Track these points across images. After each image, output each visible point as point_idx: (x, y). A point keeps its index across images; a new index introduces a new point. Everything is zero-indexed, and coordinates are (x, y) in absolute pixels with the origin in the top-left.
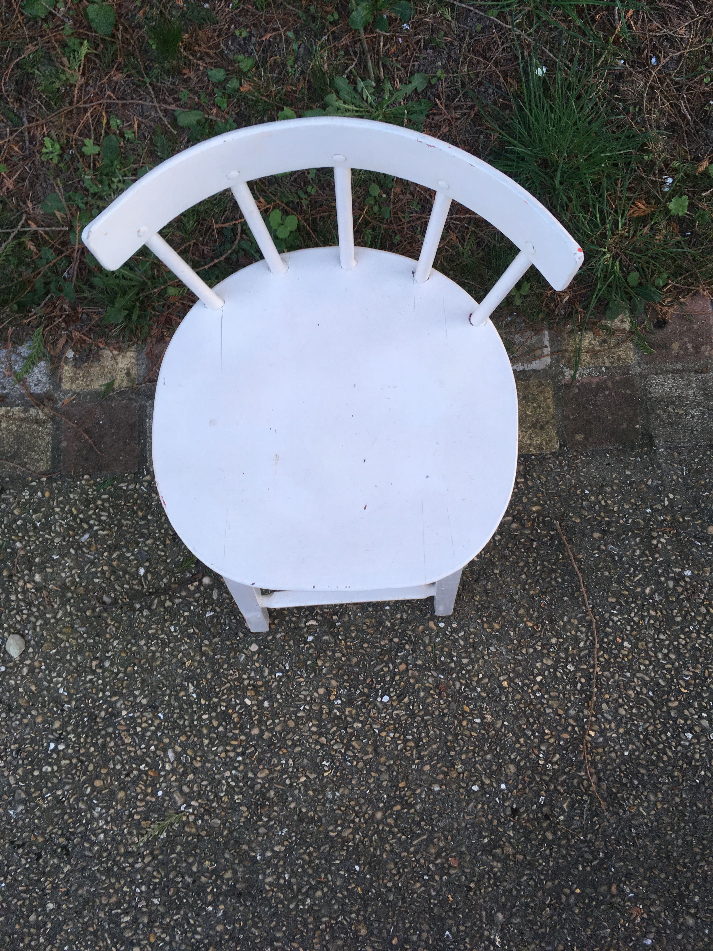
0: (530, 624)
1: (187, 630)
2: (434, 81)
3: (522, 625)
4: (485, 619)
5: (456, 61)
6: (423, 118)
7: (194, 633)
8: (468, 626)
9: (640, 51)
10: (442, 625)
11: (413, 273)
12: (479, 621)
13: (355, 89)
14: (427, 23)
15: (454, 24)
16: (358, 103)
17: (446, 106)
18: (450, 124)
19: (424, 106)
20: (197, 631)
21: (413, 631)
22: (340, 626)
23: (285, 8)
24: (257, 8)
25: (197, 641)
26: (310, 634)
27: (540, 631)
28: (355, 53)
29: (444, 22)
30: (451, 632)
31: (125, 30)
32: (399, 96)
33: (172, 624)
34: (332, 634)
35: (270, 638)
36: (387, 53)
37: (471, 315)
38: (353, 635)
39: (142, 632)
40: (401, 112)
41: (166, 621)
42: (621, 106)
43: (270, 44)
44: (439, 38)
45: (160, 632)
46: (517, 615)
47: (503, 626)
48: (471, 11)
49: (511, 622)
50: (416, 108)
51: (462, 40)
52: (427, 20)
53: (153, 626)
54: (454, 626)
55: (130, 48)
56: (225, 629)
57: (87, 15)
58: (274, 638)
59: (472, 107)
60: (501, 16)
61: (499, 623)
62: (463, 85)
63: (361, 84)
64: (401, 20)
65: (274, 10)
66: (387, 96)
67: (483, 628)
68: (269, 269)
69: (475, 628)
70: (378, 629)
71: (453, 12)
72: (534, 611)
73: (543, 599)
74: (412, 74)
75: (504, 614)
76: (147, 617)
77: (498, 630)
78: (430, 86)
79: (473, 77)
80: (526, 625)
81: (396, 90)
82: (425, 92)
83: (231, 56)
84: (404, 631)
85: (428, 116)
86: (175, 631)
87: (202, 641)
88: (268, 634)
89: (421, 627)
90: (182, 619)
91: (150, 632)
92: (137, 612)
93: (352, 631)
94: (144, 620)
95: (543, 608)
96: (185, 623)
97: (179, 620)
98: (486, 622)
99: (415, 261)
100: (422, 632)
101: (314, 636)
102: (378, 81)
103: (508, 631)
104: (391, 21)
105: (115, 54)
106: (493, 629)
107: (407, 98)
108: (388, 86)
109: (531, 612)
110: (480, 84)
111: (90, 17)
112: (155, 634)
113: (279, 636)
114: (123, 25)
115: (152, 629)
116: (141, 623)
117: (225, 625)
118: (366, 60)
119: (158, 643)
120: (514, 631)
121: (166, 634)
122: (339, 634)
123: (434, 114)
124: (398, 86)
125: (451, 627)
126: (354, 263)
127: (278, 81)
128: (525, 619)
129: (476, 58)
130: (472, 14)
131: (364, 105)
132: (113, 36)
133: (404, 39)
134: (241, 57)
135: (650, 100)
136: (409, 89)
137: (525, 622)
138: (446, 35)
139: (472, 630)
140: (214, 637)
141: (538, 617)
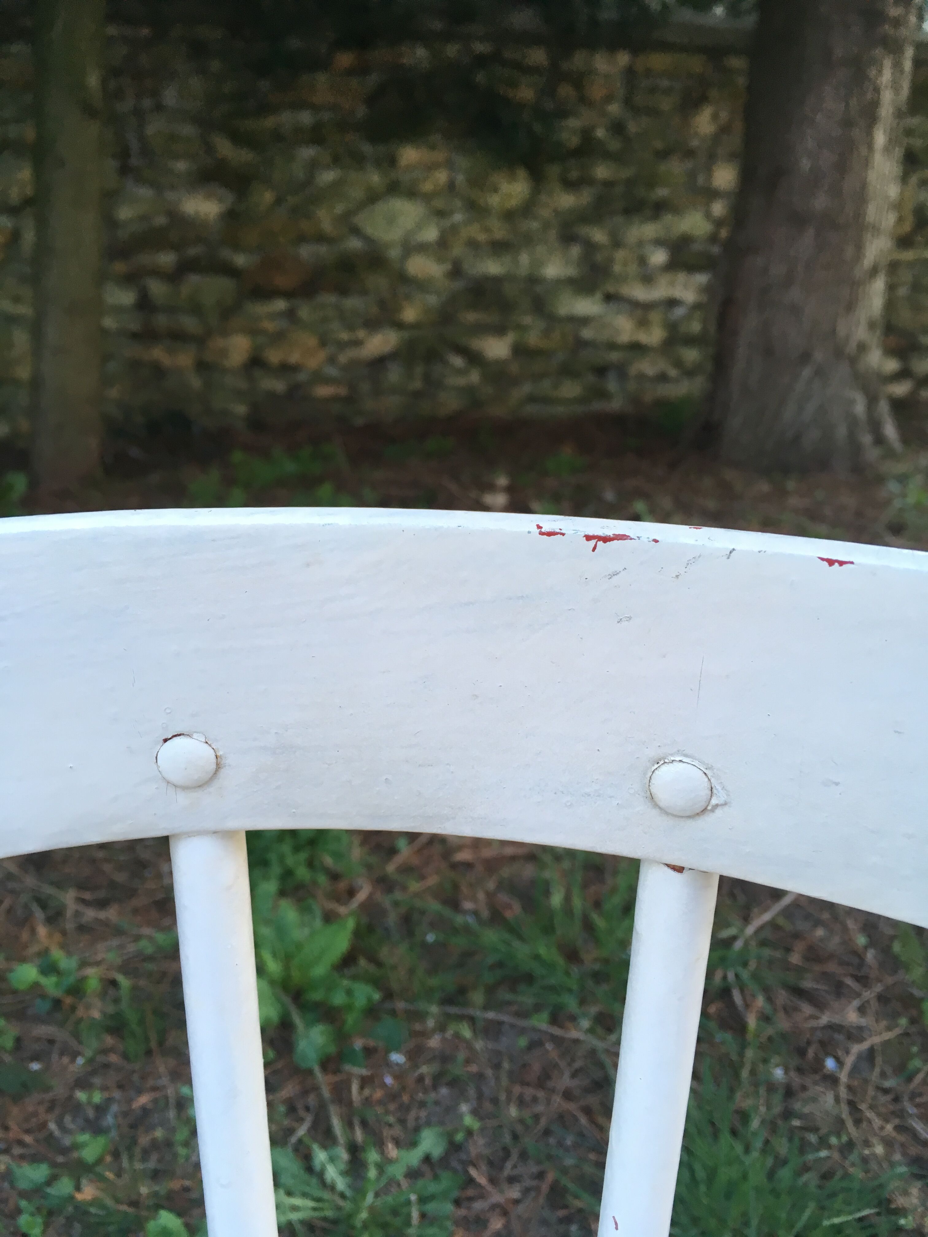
2: (459, 1137)
5: (495, 1101)
6: (449, 1208)
9: (801, 1052)
13: (309, 1169)
15: (479, 1045)
16: (318, 1193)
17: (493, 1181)
18: (505, 1213)
19: (446, 1181)
28: (307, 1109)
29: (461, 1044)
32: (397, 1171)
36: (367, 1102)
40: (402, 1199)
42: (813, 1138)
43: (145, 1111)
44: (457, 1069)
50: (433, 1188)
51: (497, 1067)
59: (540, 1176)
60: (554, 1020)
62: (515, 1137)
63: (320, 1156)
64: (385, 1049)
66: (372, 1173)
74: (417, 1130)
78: (454, 1148)
79: (529, 1121)
81: (390, 1161)
82: (444, 1161)
83: (67, 1141)
85: (457, 1203)
102: (354, 1149)
104: (369, 1051)
107: (413, 1174)
108: (373, 1156)
110: (547, 1132)
118: (328, 1118)
123: (471, 1199)
124: (392, 1151)
127: (156, 1175)
129: (529, 1092)
131: (326, 1195)
133: (396, 1077)
134: (84, 1138)
135: (858, 1122)
136: (414, 1157)
138: (468, 1062)
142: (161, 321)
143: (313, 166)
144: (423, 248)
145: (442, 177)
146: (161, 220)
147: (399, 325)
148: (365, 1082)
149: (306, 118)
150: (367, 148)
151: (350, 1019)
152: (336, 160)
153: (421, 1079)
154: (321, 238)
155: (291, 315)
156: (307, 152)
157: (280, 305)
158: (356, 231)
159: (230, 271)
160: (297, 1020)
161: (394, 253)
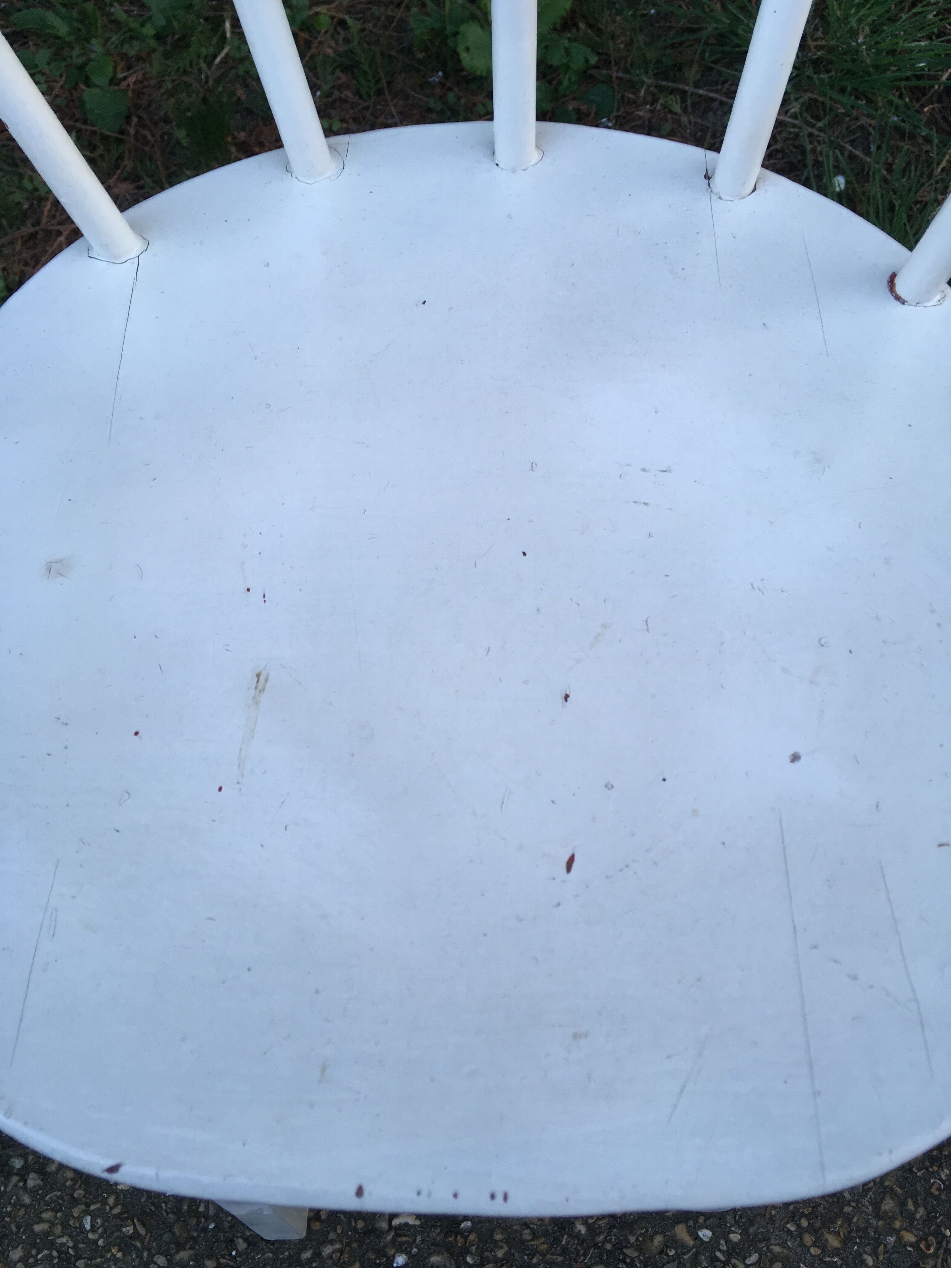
0: (909, 1237)
1: (119, 1228)
3: (891, 1239)
4: (804, 1223)
7: (136, 1235)
8: (767, 1240)
10: (705, 1234)
11: (708, 177)
12: (792, 1227)
14: (641, 118)
20: (142, 1231)
21: (639, 1248)
22: (470, 1231)
23: (407, 97)
24: (361, 97)
25: (140, 1256)
26: (400, 1249)
27: (935, 1255)
29: (669, 116)
30: (729, 1254)
31: (141, 124)
33: (87, 1212)
34: (449, 1249)
35: (307, 1255)
37: (893, 277)
38: (500, 1254)
39: (19, 1227)
41: (75, 1202)
45: (58, 1230)
46: (878, 1215)
47: (847, 1241)
48: (713, 100)
49: (865, 1230)
52: (641, 114)
53: (45, 1215)
54: (735, 1237)
55: (147, 149)
56: (205, 1230)
57: (83, 102)
58: (317, 1255)
61: (837, 1234)
64: (596, 114)
65: (389, 97)
67: (802, 1245)
68: (288, 169)
69: (783, 1245)
70: (557, 1241)
71: (683, 100)
72: (916, 1204)
73: (933, 1175)
75: (847, 1209)
76: (33, 1192)
77: (836, 1252)
80: (899, 1239)
84: (620, 1246)
86: (93, 1229)
87: (151, 1256)
88: (302, 1245)
89: (658, 1240)
90: (111, 1201)
91: (37, 1228)
92: (15, 1179)
93: (497, 1245)
94: (27, 1200)
95: (937, 1198)
96: (116, 1211)
97: (104, 1202)
98: (807, 1230)
99: (711, 154)
100: (661, 1252)
101: (408, 1253)
103: (859, 1254)
105: (120, 158)
106: (824, 1248)
109: (911, 1206)
111: (88, 106)
112: (47, 1234)
113: (327, 1250)
114: (140, 117)
115: (42, 1221)
116: (19, 1204)
117: (207, 1218)
119: (50, 1257)
120: (875, 1254)
121: (71, 1236)
122: (468, 1252)
125: (728, 1241)
126: (534, 156)
128: (897, 1225)
130: (715, 105)
132: (122, 132)
137: (897, 1232)
139: (777, 1249)
140: (180, 1247)
141: (929, 1219)
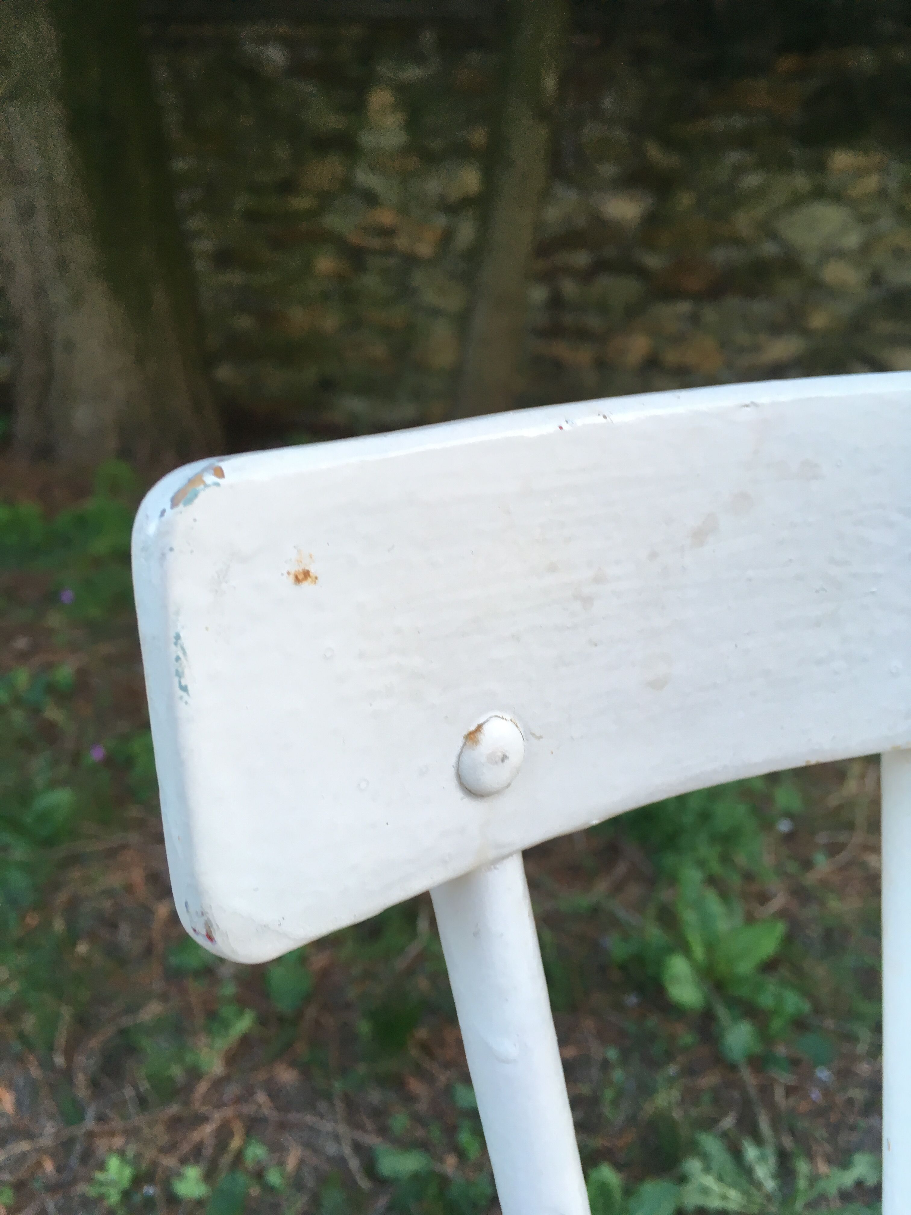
16: (745, 1186)
32: (829, 1189)
36: (794, 1111)
63: (751, 1152)
66: (802, 1184)
74: (849, 1151)
81: (821, 1177)
104: (793, 1061)
107: (845, 1196)
108: (803, 1167)
118: (755, 1117)
124: (823, 1167)
131: (754, 1191)
133: (823, 1094)
136: (846, 1179)
142: (568, 319)
143: (739, 170)
144: (841, 254)
145: (872, 183)
146: (581, 222)
147: (805, 332)
148: (790, 1091)
149: (738, 122)
150: (795, 153)
151: (776, 1024)
152: (762, 164)
153: (850, 1102)
154: (737, 241)
155: (695, 319)
156: (734, 157)
157: (684, 307)
158: (773, 235)
159: (641, 272)
160: (722, 1012)
161: (809, 260)
